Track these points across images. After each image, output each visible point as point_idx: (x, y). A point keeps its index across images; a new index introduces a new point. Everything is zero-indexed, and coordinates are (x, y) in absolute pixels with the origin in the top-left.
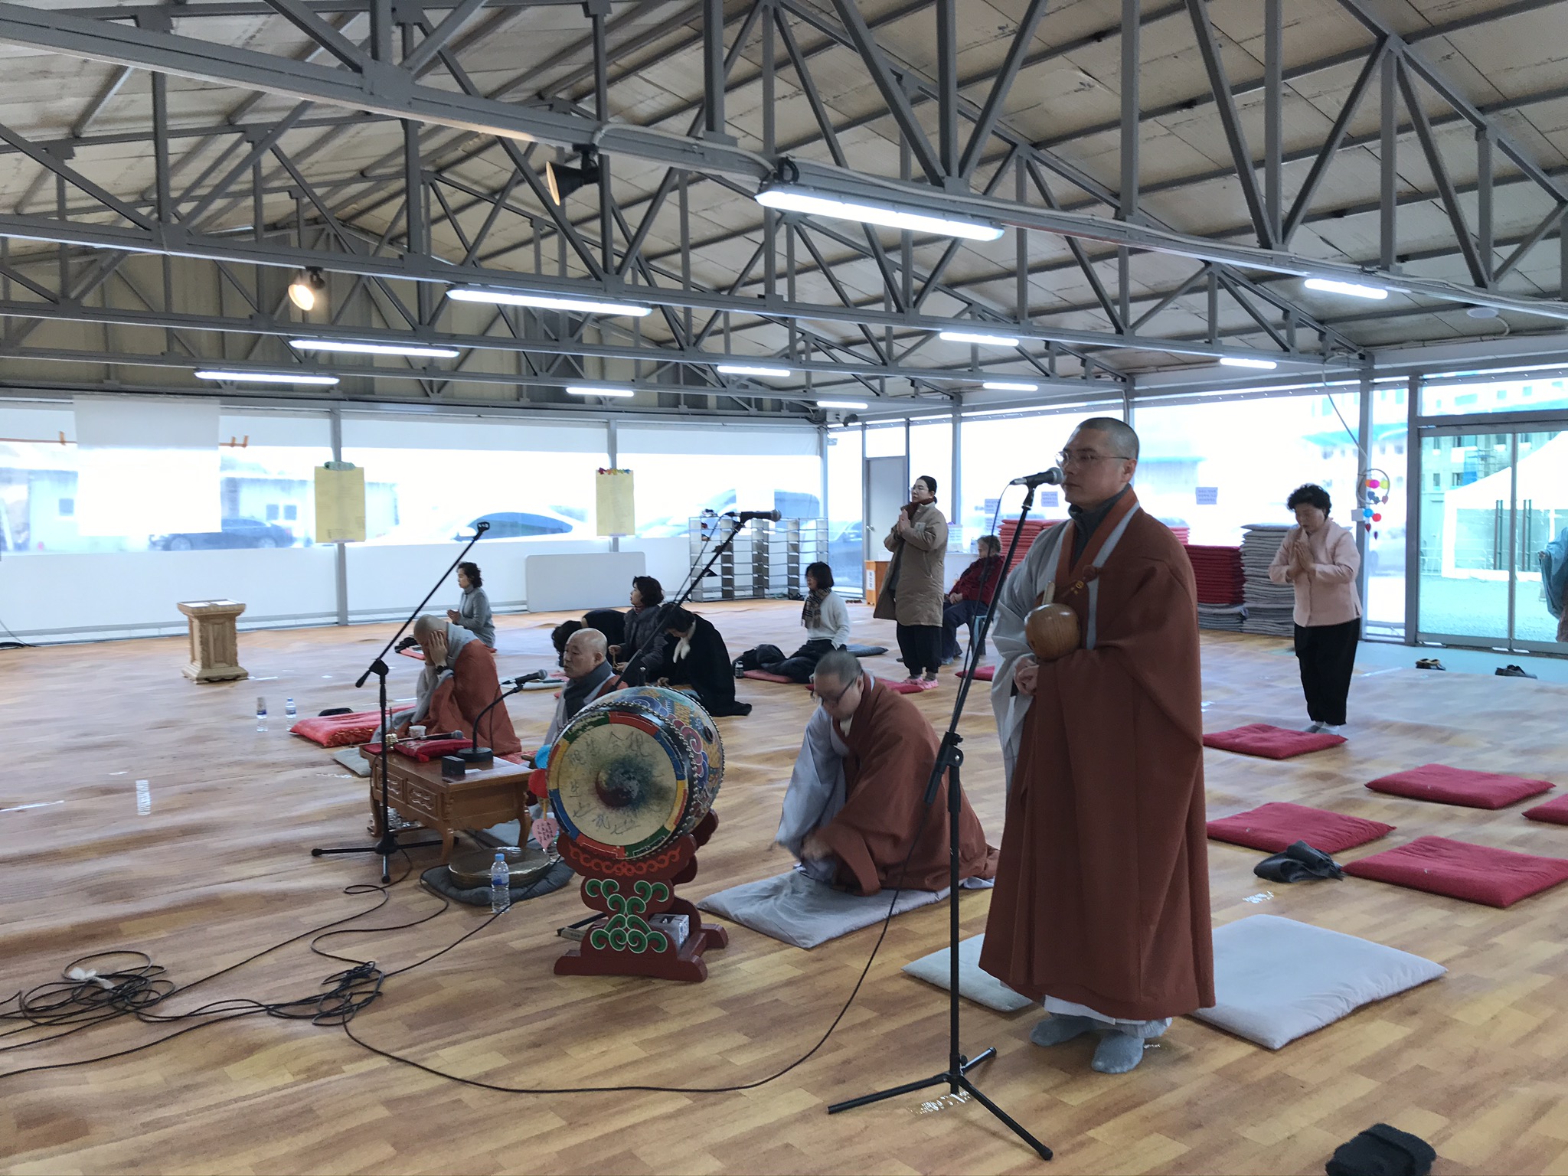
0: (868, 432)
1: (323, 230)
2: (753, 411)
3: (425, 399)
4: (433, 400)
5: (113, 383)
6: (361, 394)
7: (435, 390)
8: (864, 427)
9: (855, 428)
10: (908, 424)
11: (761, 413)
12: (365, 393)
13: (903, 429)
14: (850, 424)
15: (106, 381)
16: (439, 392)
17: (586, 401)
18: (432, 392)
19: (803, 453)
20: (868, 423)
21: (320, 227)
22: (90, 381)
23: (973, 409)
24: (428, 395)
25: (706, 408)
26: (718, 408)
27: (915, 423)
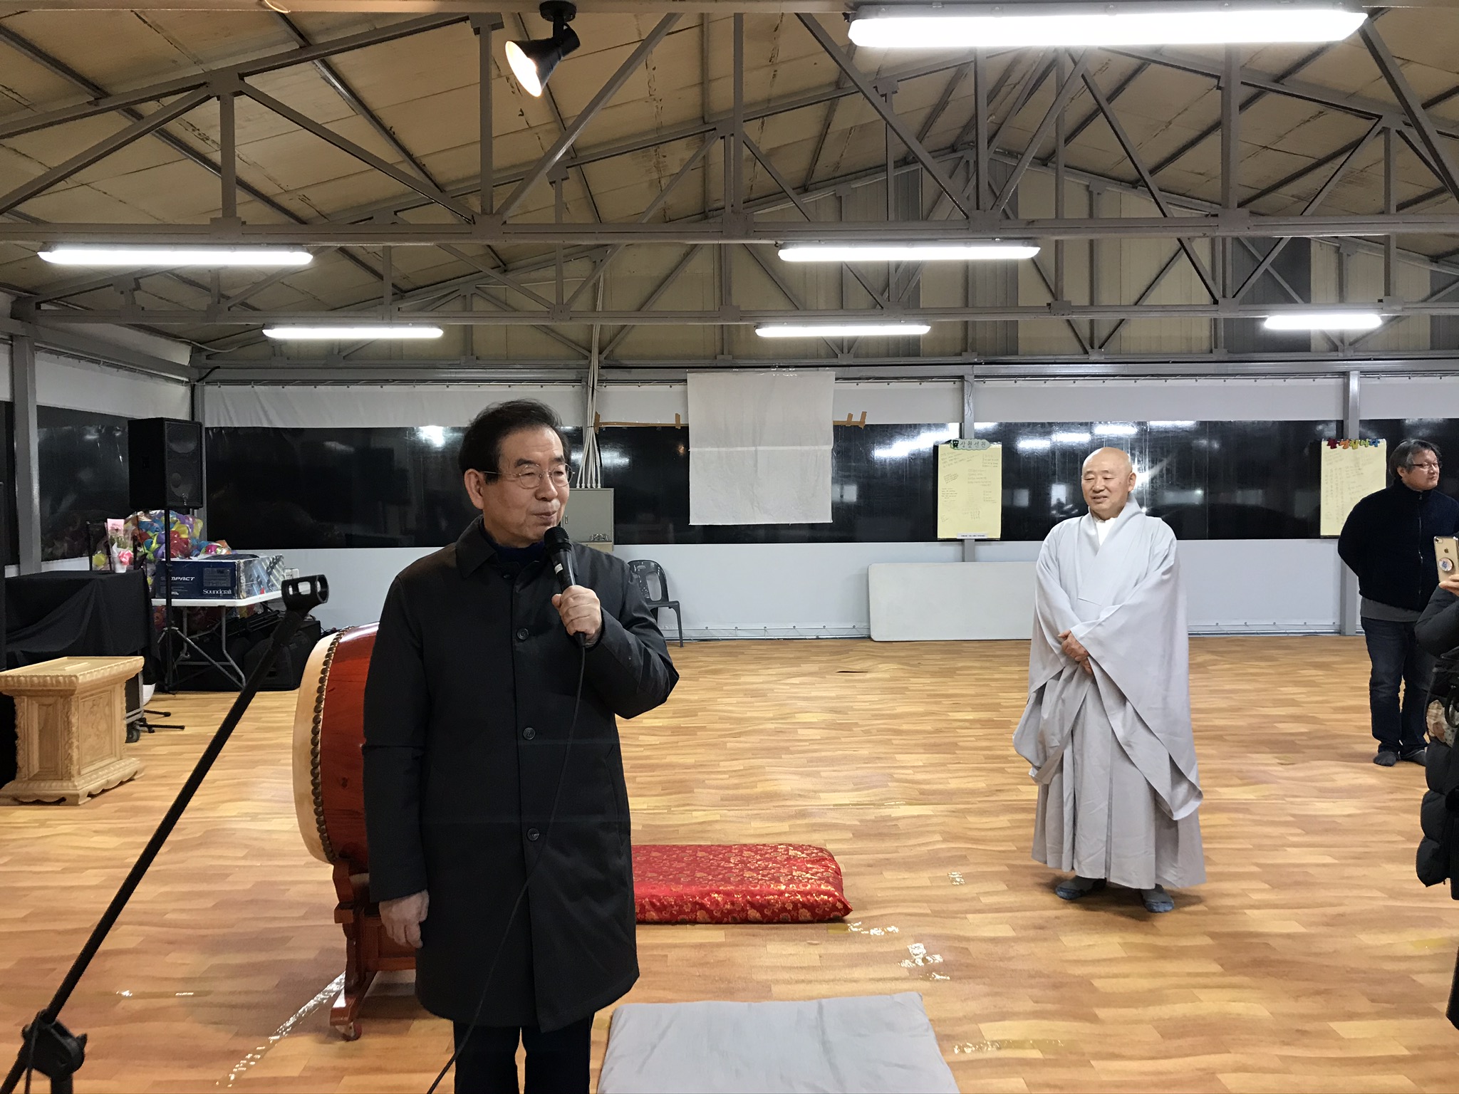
1: (962, 157)
3: (1083, 357)
4: (1092, 358)
5: (728, 359)
6: (1002, 355)
7: (1096, 345)
12: (1007, 354)
15: (721, 357)
16: (1100, 348)
17: (1313, 346)
18: (1092, 347)
21: (959, 154)
22: (705, 358)
24: (1086, 352)
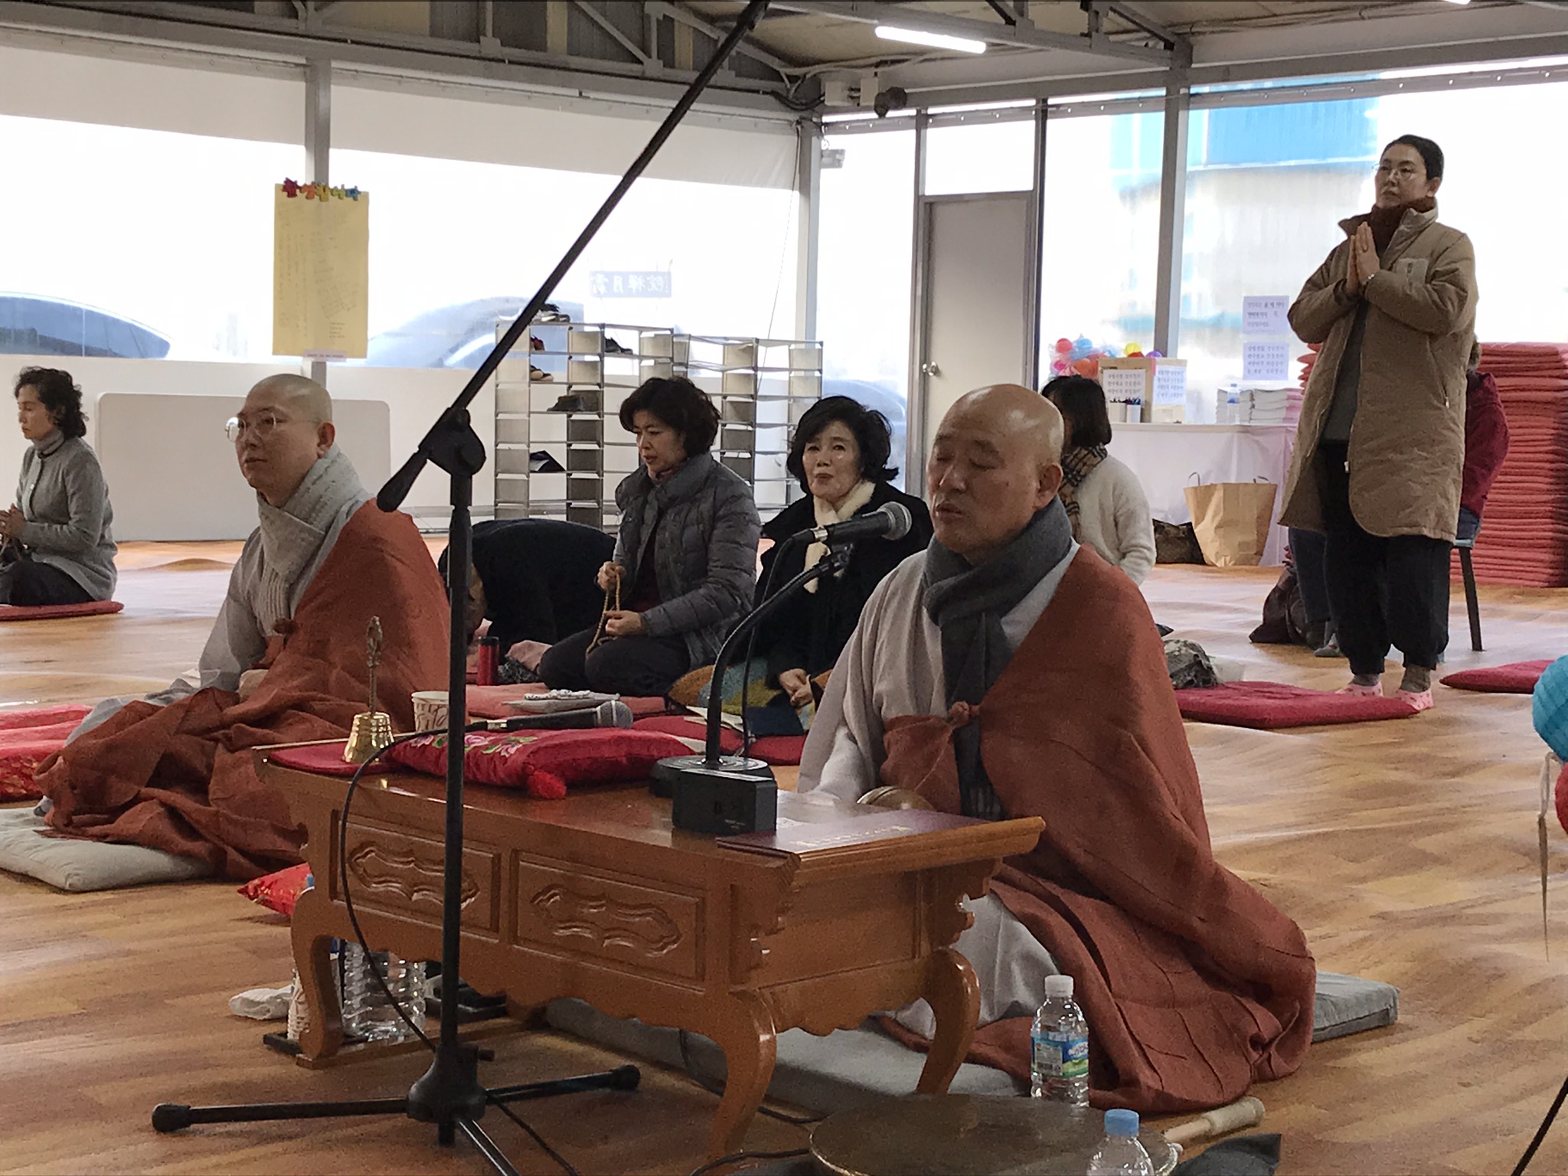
0: (932, 134)
2: (653, 65)
8: (922, 123)
9: (898, 125)
10: (1043, 115)
11: (669, 73)
13: (1029, 126)
14: (890, 114)
19: (762, 182)
20: (931, 111)
23: (1226, 74)
25: (542, 47)
26: (570, 54)
27: (1061, 111)
